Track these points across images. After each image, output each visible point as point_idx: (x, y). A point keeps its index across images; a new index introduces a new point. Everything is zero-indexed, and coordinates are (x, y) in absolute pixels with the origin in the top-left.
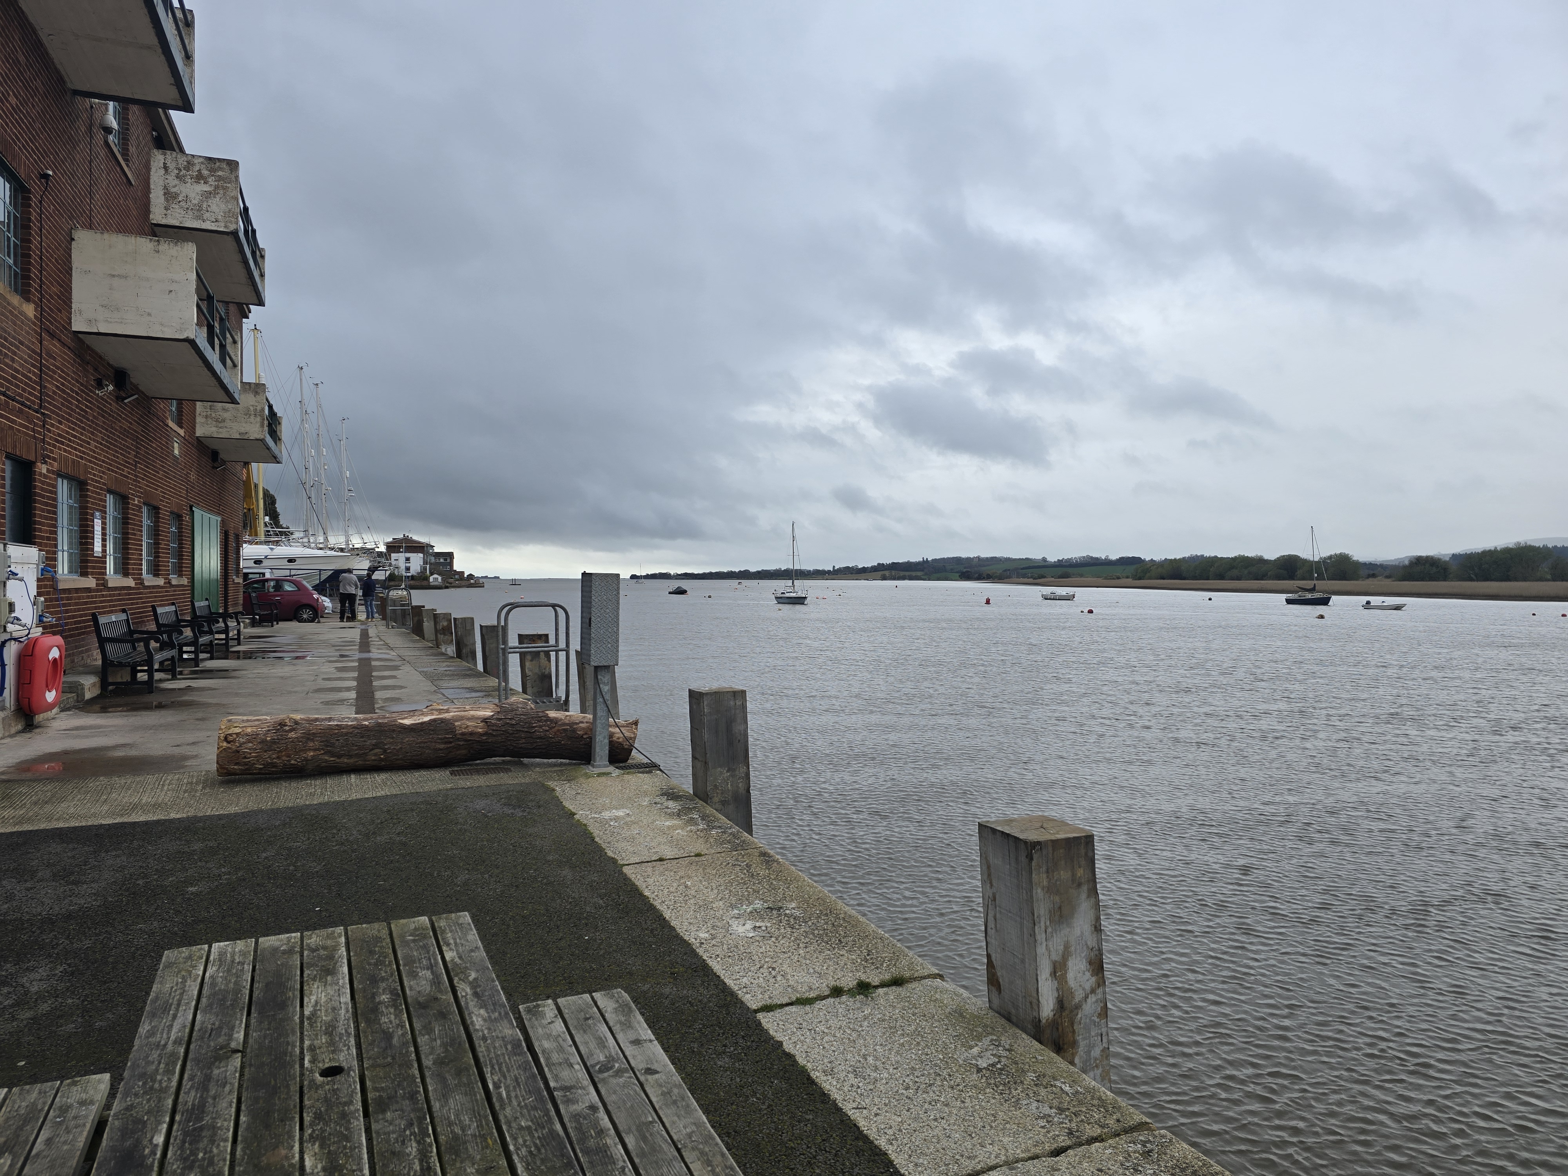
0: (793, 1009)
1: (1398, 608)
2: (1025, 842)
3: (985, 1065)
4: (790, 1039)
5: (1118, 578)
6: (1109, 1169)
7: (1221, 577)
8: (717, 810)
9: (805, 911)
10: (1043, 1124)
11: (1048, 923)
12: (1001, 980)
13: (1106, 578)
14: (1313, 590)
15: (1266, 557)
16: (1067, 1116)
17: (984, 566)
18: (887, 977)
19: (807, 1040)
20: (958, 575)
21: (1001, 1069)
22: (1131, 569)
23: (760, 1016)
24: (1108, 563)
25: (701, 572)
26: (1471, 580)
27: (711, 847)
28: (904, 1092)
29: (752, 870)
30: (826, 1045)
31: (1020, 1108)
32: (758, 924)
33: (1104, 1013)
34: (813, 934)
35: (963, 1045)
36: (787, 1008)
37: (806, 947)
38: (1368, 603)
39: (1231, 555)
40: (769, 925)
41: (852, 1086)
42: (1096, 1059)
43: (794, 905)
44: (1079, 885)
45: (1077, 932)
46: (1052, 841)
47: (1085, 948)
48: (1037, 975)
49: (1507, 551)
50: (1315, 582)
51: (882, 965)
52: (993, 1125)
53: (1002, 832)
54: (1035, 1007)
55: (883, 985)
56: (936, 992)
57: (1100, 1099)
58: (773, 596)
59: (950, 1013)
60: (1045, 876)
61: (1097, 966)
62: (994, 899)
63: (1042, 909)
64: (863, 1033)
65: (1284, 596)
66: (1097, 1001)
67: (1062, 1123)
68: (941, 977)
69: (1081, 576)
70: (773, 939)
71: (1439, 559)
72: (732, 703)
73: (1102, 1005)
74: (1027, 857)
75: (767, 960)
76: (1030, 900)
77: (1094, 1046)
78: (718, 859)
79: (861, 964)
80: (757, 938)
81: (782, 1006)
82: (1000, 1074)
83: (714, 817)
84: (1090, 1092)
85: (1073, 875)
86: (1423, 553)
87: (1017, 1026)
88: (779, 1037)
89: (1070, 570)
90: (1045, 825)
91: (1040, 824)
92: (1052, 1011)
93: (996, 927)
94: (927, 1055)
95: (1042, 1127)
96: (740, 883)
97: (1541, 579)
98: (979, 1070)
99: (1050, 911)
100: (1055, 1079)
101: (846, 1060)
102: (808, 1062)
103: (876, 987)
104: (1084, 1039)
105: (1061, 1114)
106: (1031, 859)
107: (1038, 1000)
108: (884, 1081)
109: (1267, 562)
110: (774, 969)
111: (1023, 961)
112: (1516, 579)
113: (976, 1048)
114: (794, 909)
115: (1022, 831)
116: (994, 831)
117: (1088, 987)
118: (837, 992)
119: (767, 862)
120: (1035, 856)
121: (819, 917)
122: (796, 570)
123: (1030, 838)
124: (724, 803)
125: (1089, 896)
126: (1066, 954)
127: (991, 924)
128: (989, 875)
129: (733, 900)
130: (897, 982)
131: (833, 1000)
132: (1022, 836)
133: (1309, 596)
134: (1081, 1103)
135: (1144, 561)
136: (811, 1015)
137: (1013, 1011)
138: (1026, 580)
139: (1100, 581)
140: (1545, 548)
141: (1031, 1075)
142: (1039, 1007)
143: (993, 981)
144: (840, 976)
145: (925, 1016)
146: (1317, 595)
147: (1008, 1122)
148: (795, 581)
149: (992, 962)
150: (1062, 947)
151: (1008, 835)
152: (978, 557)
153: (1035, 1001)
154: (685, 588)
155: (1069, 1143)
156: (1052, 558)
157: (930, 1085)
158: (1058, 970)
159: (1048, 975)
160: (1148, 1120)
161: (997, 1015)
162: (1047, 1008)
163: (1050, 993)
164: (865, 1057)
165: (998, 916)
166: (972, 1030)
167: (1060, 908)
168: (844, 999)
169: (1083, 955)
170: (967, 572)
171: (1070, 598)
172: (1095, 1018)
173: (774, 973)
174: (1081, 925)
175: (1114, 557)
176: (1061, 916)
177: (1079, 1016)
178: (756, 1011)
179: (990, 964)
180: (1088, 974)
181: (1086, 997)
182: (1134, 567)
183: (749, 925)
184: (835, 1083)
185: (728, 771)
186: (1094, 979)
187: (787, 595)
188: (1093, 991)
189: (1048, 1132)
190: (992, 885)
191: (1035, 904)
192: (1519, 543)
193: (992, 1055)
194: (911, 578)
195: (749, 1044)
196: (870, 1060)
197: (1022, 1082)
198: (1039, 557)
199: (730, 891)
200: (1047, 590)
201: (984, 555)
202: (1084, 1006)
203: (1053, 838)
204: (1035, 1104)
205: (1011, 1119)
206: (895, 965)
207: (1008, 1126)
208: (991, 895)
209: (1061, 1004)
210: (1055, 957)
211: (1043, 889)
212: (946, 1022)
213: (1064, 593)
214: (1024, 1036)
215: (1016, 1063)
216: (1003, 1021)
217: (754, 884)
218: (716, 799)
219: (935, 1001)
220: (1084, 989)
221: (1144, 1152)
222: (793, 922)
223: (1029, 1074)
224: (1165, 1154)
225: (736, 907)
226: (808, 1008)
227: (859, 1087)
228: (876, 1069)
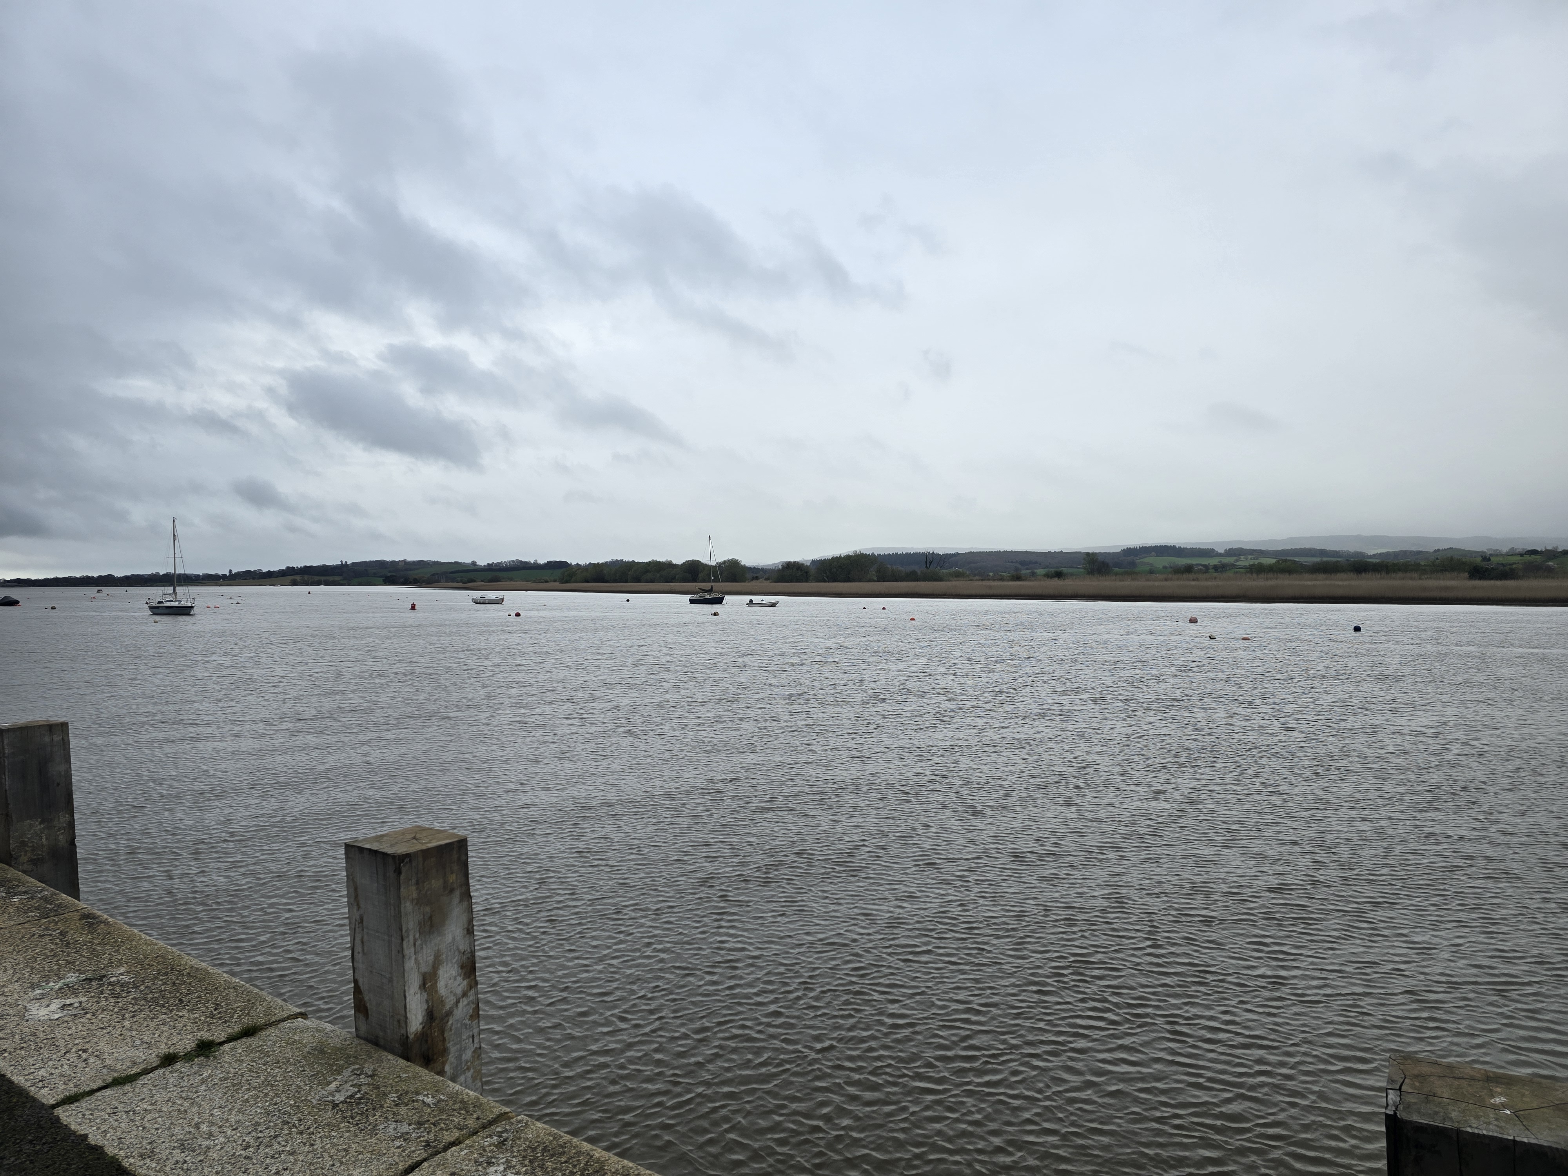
0: (108, 1092)
1: (773, 605)
2: (393, 857)
3: (342, 1099)
4: (98, 1129)
5: (546, 582)
6: (463, 1170)
7: (638, 580)
8: (24, 872)
9: (137, 973)
10: (399, 1144)
11: (417, 936)
12: (368, 1005)
13: (535, 582)
14: (710, 591)
15: (674, 562)
16: (425, 1129)
17: (411, 570)
18: (237, 1029)
19: (123, 1125)
20: (381, 579)
21: (360, 1099)
22: (558, 573)
23: (59, 1111)
24: (536, 567)
25: (41, 576)
26: (825, 581)
27: (10, 917)
28: (243, 1152)
29: (68, 937)
30: (147, 1125)
31: (376, 1135)
32: (68, 1002)
33: (476, 1015)
34: (145, 999)
35: (319, 1084)
36: (98, 1094)
37: (133, 1017)
38: (751, 601)
39: (646, 560)
40: (84, 999)
41: (177, 1162)
42: (467, 1062)
43: (122, 970)
44: (452, 891)
45: (449, 938)
46: (422, 851)
47: (456, 953)
48: (405, 991)
49: (848, 557)
50: (713, 584)
51: (232, 1017)
52: (344, 1160)
53: (370, 850)
54: (403, 1025)
55: (229, 1040)
56: (295, 1033)
57: (462, 1101)
58: (147, 606)
59: (309, 1052)
60: (414, 888)
61: (469, 968)
62: (362, 921)
63: (411, 923)
64: (197, 1100)
65: (688, 597)
66: (468, 1004)
67: (420, 1137)
68: (303, 1015)
69: (511, 580)
70: (88, 1016)
71: (803, 564)
72: (47, 739)
73: (474, 1006)
74: (395, 872)
75: (77, 1041)
76: (398, 916)
77: (465, 1049)
78: (19, 932)
79: (205, 1022)
80: (66, 1019)
81: (92, 1092)
82: (358, 1104)
83: (19, 881)
84: (452, 1097)
85: (445, 882)
86: (792, 559)
87: (385, 1049)
88: (82, 1130)
89: (500, 574)
90: (418, 836)
91: (413, 836)
92: (421, 1024)
93: (363, 950)
94: (275, 1104)
95: (398, 1147)
96: (48, 957)
97: (870, 580)
98: (335, 1105)
99: (420, 923)
100: (417, 1093)
101: (173, 1135)
102: (121, 1149)
103: (221, 1044)
104: (455, 1044)
105: (419, 1129)
106: (400, 873)
107: (406, 1017)
108: (219, 1147)
109: (676, 565)
110: (85, 1051)
111: (390, 980)
112: (854, 581)
113: (334, 1083)
114: (122, 974)
115: (392, 846)
116: (361, 849)
117: (459, 991)
118: (169, 1060)
119: (91, 925)
120: (404, 870)
121: (156, 978)
122: (179, 575)
123: (398, 852)
124: (35, 862)
125: (461, 901)
126: (437, 963)
127: (358, 948)
128: (356, 897)
129: (36, 978)
130: (249, 1032)
131: (163, 1070)
132: (390, 851)
133: (708, 596)
134: (442, 1111)
135: (570, 565)
136: (130, 1095)
137: (381, 1034)
138: (455, 584)
139: (529, 584)
140: (873, 555)
141: (393, 1096)
142: (406, 1022)
143: (361, 1007)
144: (175, 1040)
145: (278, 1062)
146: (714, 595)
147: (361, 1153)
148: (177, 588)
149: (359, 987)
150: (432, 957)
151: (376, 852)
152: (404, 561)
153: (402, 1018)
154: (15, 597)
155: (425, 1155)
156: (482, 562)
157: (276, 1137)
158: (428, 982)
159: (417, 989)
160: (508, 1110)
161: (362, 1042)
162: (416, 1021)
163: (419, 1006)
164: (197, 1126)
165: (365, 938)
166: (331, 1065)
167: (431, 918)
168: (178, 1065)
169: (454, 961)
170: (393, 576)
171: (500, 601)
172: (468, 1022)
173: (84, 1056)
174: (453, 931)
175: (542, 561)
176: (432, 926)
177: (450, 1022)
178: (54, 1107)
179: (357, 990)
180: (459, 979)
181: (458, 1002)
182: (562, 570)
183: (55, 1005)
184: (154, 1165)
185: (40, 823)
186: (465, 982)
187: (167, 604)
188: (465, 994)
189: (404, 1151)
190: (359, 907)
191: (404, 919)
192: (856, 552)
193: (351, 1086)
194: (327, 583)
195: (38, 1148)
196: (204, 1128)
197: (382, 1106)
198: (468, 561)
199: (33, 968)
200: (477, 594)
201: (410, 559)
202: (455, 1012)
203: (424, 847)
204: (393, 1125)
205: (364, 1148)
206: (248, 1014)
207: (360, 1157)
208: (358, 918)
209: (431, 1015)
210: (424, 969)
211: (412, 902)
212: (304, 1063)
213: (494, 597)
214: (390, 1057)
215: (378, 1088)
216: (369, 1047)
217: (69, 954)
218: (24, 859)
219: (292, 1043)
220: (455, 995)
221: (499, 1143)
222: (118, 990)
223: (390, 1096)
224: (519, 1139)
225: (39, 986)
226: (127, 1087)
227: (185, 1162)
228: (210, 1135)
